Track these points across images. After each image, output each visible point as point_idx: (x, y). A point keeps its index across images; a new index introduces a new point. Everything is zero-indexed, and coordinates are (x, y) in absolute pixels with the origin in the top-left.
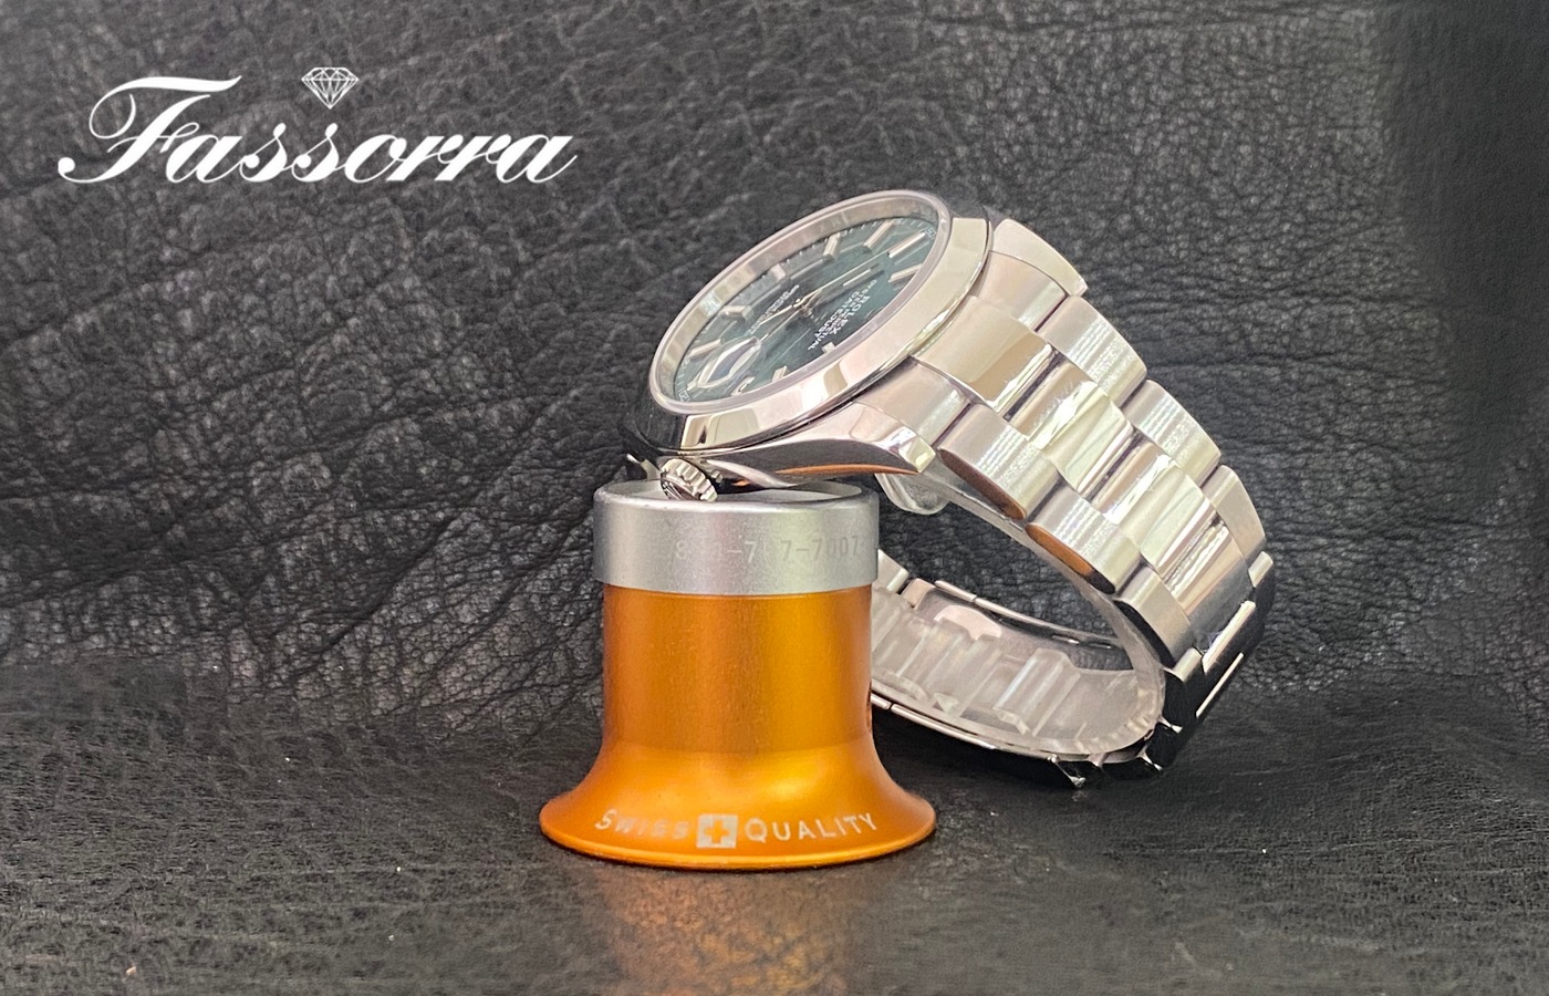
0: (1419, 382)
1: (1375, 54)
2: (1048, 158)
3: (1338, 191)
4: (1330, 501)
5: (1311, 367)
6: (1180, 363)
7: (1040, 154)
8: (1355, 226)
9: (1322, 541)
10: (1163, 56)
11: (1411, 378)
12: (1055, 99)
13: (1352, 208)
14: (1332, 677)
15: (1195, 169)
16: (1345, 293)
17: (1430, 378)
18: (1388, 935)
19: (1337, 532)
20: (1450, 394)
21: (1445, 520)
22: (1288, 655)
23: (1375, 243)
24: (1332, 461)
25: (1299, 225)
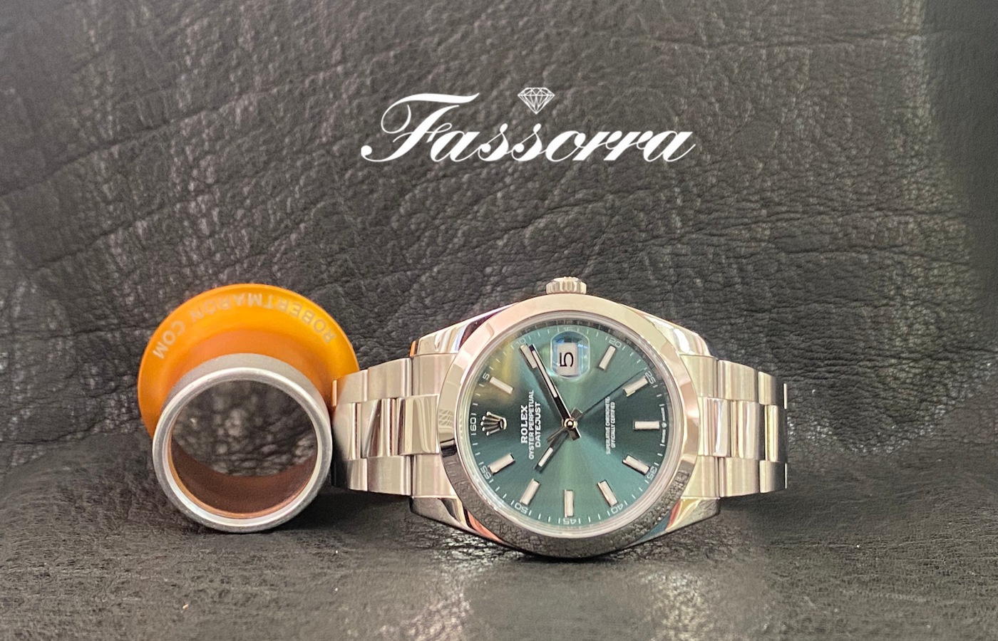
0: (954, 263)
1: (926, 63)
2: (728, 124)
3: (904, 146)
4: (900, 336)
5: (887, 254)
6: (807, 251)
7: (723, 121)
8: (914, 168)
9: (893, 361)
10: (797, 63)
11: (948, 261)
12: (732, 88)
13: (912, 157)
14: (900, 445)
15: (818, 132)
16: (908, 209)
17: (961, 261)
18: (932, 593)
19: (903, 355)
20: (973, 272)
21: (970, 349)
22: (873, 431)
23: (927, 179)
24: (900, 312)
25: (881, 167)
